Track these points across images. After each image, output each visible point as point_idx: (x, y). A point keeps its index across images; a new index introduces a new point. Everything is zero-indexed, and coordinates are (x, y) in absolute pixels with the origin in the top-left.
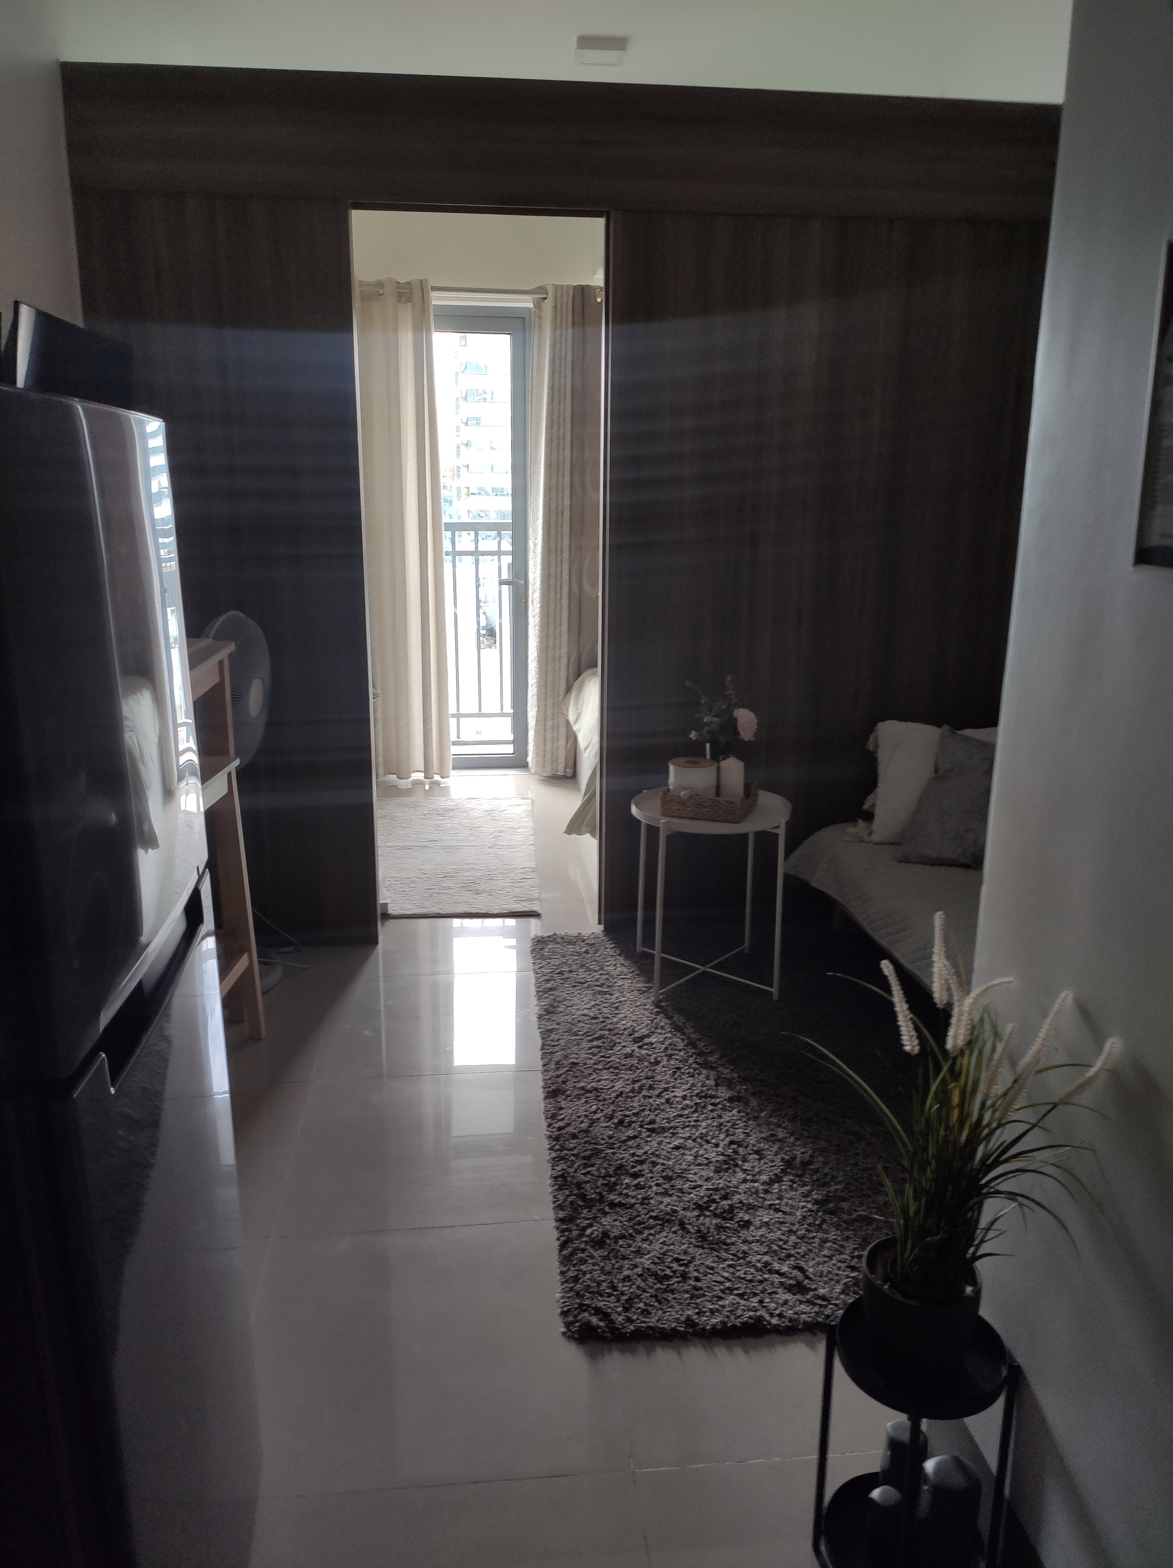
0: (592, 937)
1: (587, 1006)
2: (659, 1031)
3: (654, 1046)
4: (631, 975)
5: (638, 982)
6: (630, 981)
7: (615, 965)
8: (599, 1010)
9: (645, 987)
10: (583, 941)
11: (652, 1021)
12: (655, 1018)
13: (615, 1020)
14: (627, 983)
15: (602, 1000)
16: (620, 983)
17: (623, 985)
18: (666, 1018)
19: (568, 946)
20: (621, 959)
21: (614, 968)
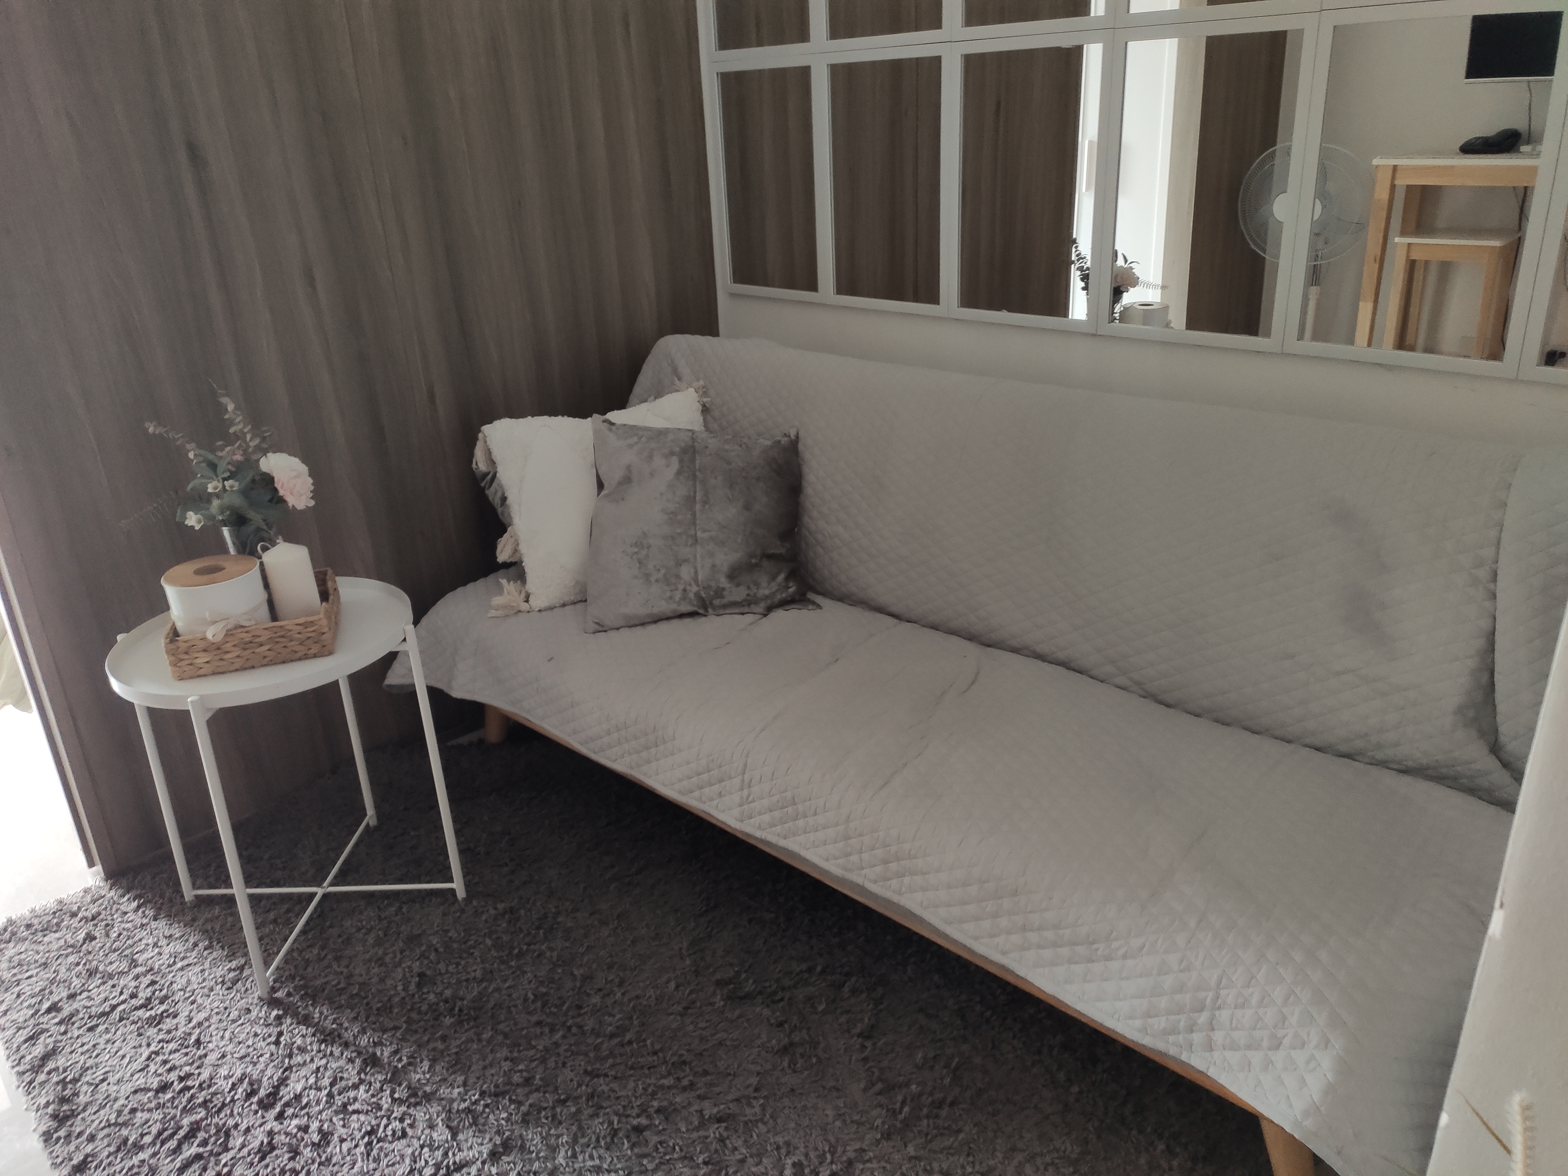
0: (88, 898)
1: (136, 1066)
2: (299, 1059)
3: (305, 1101)
4: (194, 954)
5: (214, 963)
6: (198, 969)
7: (155, 945)
8: (165, 1062)
9: (230, 970)
10: (74, 915)
11: (277, 1043)
12: (280, 1034)
13: (205, 1075)
14: (193, 974)
15: (160, 1037)
16: (180, 982)
17: (189, 982)
18: (299, 1023)
19: (46, 939)
20: (162, 926)
21: (157, 950)
